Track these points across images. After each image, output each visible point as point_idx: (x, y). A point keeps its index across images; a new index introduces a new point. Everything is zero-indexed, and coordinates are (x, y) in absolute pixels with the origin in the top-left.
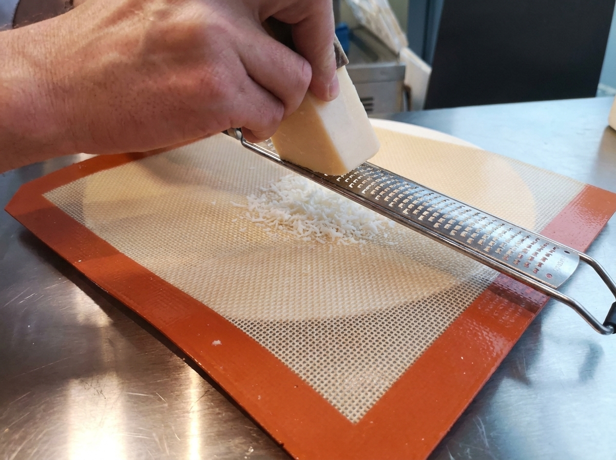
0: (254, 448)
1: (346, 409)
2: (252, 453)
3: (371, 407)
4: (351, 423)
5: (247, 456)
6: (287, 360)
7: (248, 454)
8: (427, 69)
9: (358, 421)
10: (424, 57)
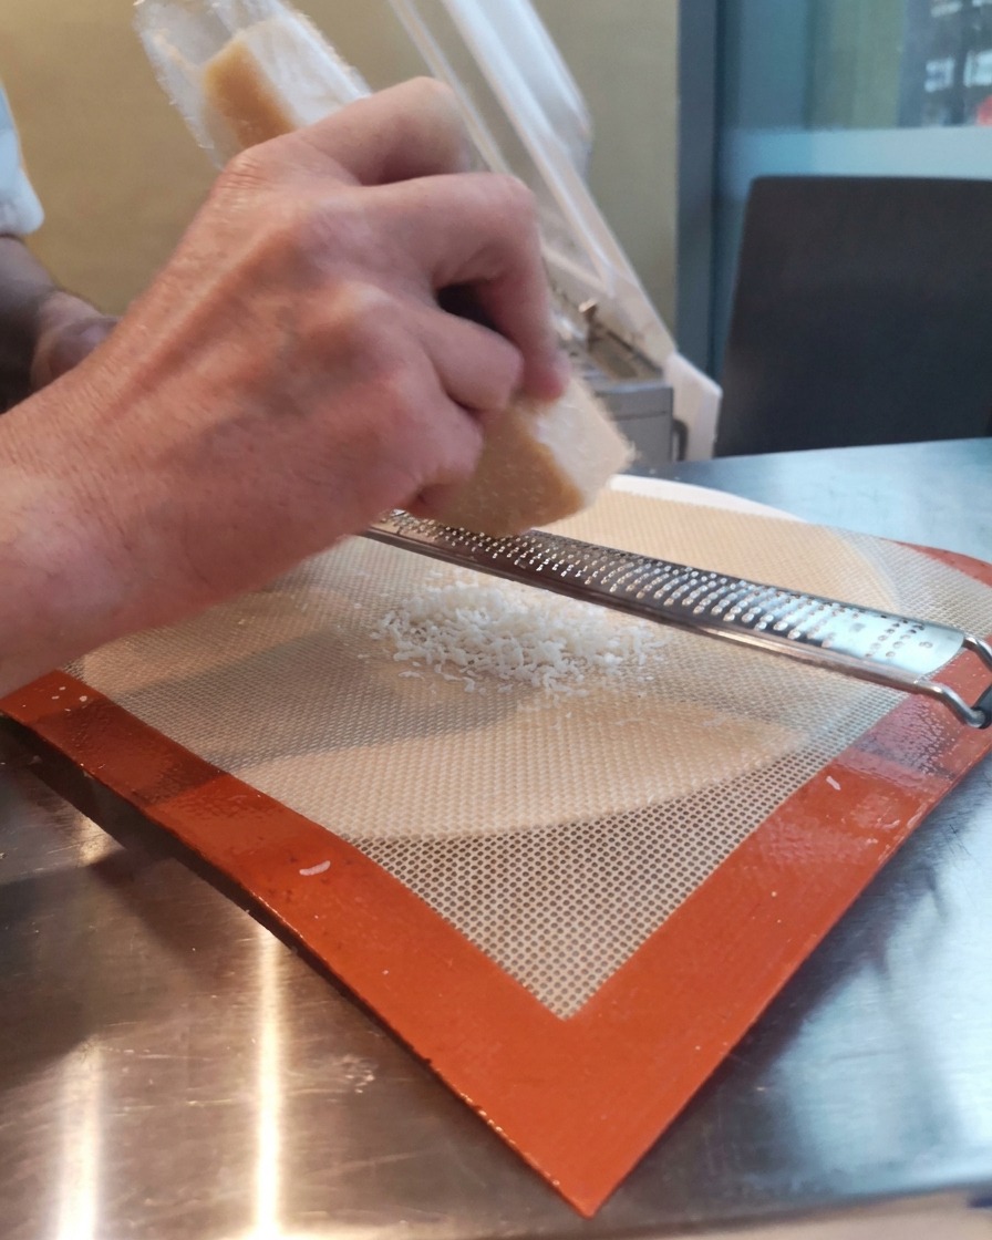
0: (375, 1073)
1: (551, 992)
2: (369, 1083)
3: (585, 1001)
4: (557, 1020)
5: (360, 1088)
6: (453, 914)
7: (362, 1084)
8: (713, 390)
9: (571, 1015)
10: (711, 371)
